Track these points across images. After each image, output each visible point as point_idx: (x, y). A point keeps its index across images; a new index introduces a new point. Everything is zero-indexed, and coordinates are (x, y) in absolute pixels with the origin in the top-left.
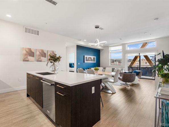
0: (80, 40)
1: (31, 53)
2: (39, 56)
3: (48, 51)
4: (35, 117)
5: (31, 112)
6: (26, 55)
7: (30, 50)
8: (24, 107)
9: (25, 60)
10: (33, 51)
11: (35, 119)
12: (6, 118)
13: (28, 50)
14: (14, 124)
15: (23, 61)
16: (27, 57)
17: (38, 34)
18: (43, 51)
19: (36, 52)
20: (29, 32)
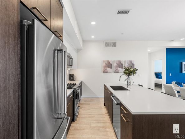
0: (173, 40)
1: (109, 65)
2: (116, 67)
3: (125, 61)
4: (106, 128)
5: (104, 123)
6: (105, 67)
7: (108, 62)
8: (100, 115)
9: (105, 72)
10: (111, 63)
11: (106, 131)
12: (88, 120)
13: (106, 63)
14: (91, 127)
15: (103, 72)
16: (106, 69)
17: (115, 46)
18: (120, 62)
19: (114, 63)
20: (108, 46)
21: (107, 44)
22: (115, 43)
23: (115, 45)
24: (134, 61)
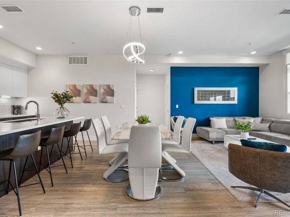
1: (76, 91)
3: (100, 86)
7: (74, 86)
10: (78, 88)
18: (91, 87)
19: (84, 89)
20: (74, 63)
21: (72, 60)
22: (86, 58)
23: (85, 61)
24: (113, 85)
